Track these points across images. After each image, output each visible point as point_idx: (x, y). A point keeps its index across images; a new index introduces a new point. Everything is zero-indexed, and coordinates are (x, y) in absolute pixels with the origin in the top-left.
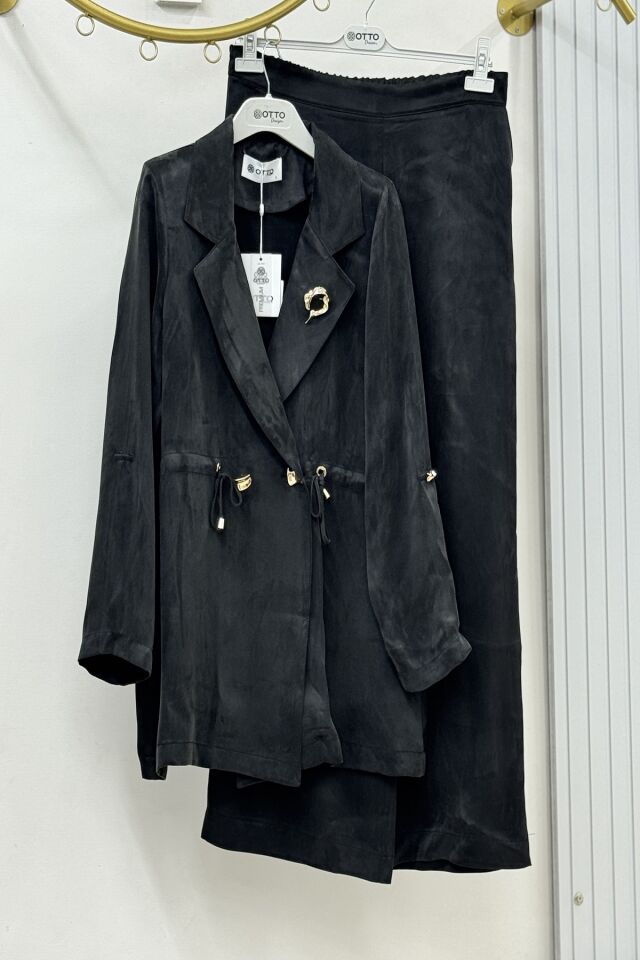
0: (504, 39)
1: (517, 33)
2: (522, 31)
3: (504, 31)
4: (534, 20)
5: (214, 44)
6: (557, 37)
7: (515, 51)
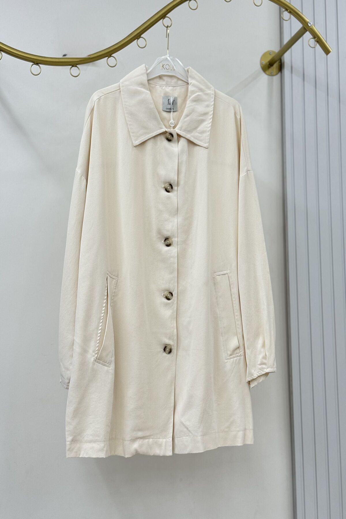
0: (264, 78)
1: (271, 75)
2: (275, 74)
3: (263, 74)
4: (281, 68)
5: (76, 66)
6: (293, 75)
7: (270, 85)
